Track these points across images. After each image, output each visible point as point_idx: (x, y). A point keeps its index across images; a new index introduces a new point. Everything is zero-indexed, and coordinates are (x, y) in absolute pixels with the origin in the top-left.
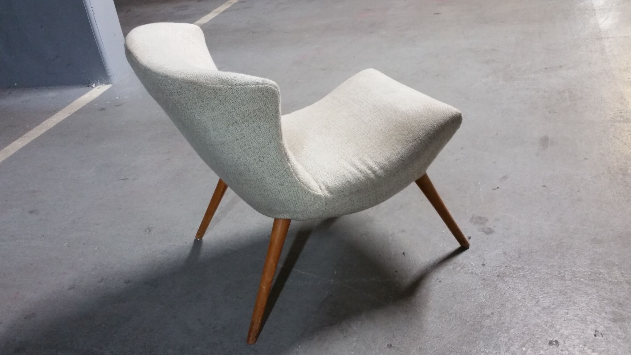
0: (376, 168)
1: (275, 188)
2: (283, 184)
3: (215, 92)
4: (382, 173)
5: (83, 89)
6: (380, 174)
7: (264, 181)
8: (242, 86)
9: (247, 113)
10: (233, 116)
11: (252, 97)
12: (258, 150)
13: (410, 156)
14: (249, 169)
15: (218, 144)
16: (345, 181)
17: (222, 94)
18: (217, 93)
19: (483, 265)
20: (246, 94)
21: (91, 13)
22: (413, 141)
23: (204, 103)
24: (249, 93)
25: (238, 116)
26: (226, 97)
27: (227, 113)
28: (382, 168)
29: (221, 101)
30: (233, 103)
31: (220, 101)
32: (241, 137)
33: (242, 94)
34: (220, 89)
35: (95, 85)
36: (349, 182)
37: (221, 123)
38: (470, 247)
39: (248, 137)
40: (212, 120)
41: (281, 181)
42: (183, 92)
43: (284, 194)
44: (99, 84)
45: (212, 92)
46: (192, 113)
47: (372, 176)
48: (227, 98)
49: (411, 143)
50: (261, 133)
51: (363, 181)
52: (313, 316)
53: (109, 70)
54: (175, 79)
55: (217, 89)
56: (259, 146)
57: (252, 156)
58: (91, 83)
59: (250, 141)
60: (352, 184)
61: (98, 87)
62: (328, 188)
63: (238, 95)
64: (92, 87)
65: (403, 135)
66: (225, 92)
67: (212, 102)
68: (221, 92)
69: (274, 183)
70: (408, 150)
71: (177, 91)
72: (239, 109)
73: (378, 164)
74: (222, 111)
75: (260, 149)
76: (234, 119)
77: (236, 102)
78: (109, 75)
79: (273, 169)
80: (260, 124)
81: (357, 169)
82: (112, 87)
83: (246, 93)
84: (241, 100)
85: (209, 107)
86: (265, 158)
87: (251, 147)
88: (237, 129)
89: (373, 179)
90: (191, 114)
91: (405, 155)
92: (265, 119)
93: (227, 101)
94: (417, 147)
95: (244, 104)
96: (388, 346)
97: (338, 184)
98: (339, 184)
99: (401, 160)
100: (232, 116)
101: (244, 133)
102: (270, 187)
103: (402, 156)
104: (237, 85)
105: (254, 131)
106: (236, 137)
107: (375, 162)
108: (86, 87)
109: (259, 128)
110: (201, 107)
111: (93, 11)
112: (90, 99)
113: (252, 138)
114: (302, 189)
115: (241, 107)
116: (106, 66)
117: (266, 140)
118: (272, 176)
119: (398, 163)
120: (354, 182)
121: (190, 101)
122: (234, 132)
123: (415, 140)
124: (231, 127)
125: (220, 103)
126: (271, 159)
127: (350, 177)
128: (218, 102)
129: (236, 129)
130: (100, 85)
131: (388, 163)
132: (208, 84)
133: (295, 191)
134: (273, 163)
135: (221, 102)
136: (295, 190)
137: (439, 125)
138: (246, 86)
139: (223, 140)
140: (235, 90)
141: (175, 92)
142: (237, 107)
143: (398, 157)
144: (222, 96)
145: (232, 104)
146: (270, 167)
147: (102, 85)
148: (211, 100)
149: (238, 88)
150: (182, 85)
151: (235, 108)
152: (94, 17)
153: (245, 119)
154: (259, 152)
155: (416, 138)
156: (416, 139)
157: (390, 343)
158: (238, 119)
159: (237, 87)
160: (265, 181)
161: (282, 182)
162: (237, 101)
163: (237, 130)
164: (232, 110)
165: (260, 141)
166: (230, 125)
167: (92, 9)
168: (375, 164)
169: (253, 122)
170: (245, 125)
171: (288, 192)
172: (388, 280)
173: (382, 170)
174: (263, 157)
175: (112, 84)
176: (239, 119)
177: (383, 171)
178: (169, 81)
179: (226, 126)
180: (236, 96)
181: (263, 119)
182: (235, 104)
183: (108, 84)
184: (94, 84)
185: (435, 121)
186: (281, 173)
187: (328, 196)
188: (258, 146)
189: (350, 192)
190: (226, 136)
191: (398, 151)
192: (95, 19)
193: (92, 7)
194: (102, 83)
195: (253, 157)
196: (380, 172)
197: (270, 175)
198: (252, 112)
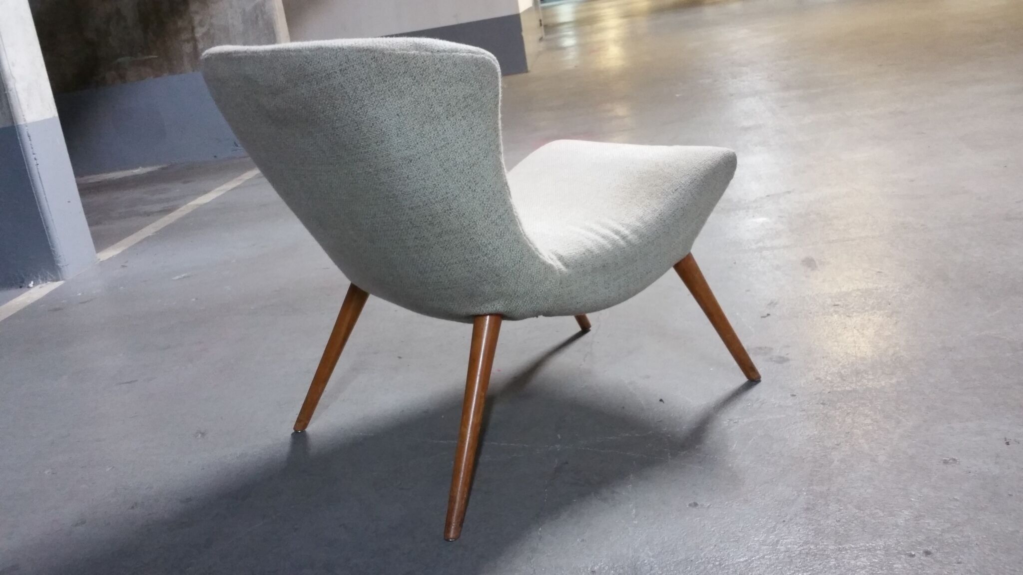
0: (627, 232)
1: (490, 243)
2: (502, 235)
3: (406, 62)
4: (636, 239)
5: (13, 291)
6: (633, 241)
7: (474, 229)
8: (447, 54)
9: (455, 100)
10: (432, 105)
11: (463, 71)
12: (468, 169)
13: (673, 213)
14: (450, 206)
15: (401, 163)
16: (583, 250)
17: (417, 65)
18: (409, 64)
19: (793, 395)
20: (455, 67)
21: (33, 163)
22: (673, 193)
23: (387, 83)
24: (459, 64)
25: (440, 106)
26: (423, 71)
27: (423, 100)
28: (635, 231)
29: (415, 77)
30: (434, 81)
31: (413, 77)
32: (442, 145)
33: (449, 66)
34: (414, 57)
35: (34, 284)
36: (589, 250)
37: (413, 119)
38: (762, 379)
39: (454, 145)
40: (398, 115)
41: (499, 229)
42: (352, 67)
43: (503, 256)
44: (41, 282)
45: (402, 62)
46: (363, 106)
47: (622, 243)
48: (424, 73)
49: (671, 195)
50: (474, 138)
51: (611, 250)
52: (546, 490)
53: (60, 256)
54: (336, 50)
55: (409, 58)
56: (471, 162)
57: (457, 181)
58: (25, 282)
59: (456, 152)
60: (594, 254)
61: (39, 286)
62: (561, 258)
63: (443, 67)
64: (29, 287)
65: (656, 185)
66: (422, 62)
67: (401, 80)
68: (416, 62)
69: (489, 233)
70: (668, 205)
71: (340, 68)
72: (442, 92)
73: (628, 226)
74: (416, 97)
75: (471, 167)
76: (433, 110)
77: (439, 79)
78: (59, 265)
79: (489, 205)
80: (473, 122)
81: (597, 233)
82: (64, 284)
83: (455, 64)
84: (446, 77)
85: (395, 91)
86: (478, 185)
87: (458, 163)
88: (438, 129)
89: (624, 248)
90: (361, 108)
91: (665, 212)
92: (481, 114)
93: (425, 79)
94: (682, 199)
95: (450, 84)
96: (690, 505)
97: (574, 254)
98: (576, 253)
99: (661, 219)
100: (430, 106)
101: (448, 137)
102: (481, 240)
103: (662, 213)
104: (440, 52)
105: (464, 134)
106: (435, 145)
107: (623, 225)
108: (17, 288)
109: (470, 130)
110: (380, 93)
111: (35, 159)
112: (29, 302)
113: (459, 146)
114: (529, 250)
115: (446, 90)
116: (54, 251)
117: (480, 152)
118: (486, 219)
119: (657, 224)
120: (598, 252)
121: (362, 84)
122: (432, 135)
123: (676, 190)
124: (427, 127)
125: (412, 81)
126: (486, 186)
127: (589, 244)
128: (409, 80)
129: (436, 129)
130: (43, 283)
131: (641, 225)
132: (394, 50)
133: (519, 252)
134: (489, 194)
135: (415, 81)
136: (518, 250)
137: (708, 168)
138: (455, 53)
139: (411, 153)
140: (438, 60)
141: (336, 70)
142: (439, 88)
143: (655, 215)
144: (418, 68)
145: (433, 84)
146: (484, 202)
147: (46, 282)
148: (399, 77)
149: (443, 56)
150: (349, 56)
151: (437, 90)
152: (38, 169)
153: (451, 112)
154: (470, 173)
155: (678, 187)
156: (678, 189)
157: (692, 502)
158: (439, 110)
159: (441, 54)
160: (476, 228)
161: (501, 231)
162: (441, 79)
163: (436, 132)
164: (431, 95)
165: (472, 153)
166: (427, 122)
167: (34, 156)
168: (623, 227)
169: (463, 117)
170: (450, 122)
171: (508, 251)
172: (651, 432)
173: (634, 235)
174: (475, 182)
175: (63, 280)
176: (441, 111)
177: (636, 236)
178: (325, 54)
179: (420, 125)
180: (440, 70)
181: (476, 113)
182: (436, 83)
183: (57, 280)
184: (32, 283)
185: (701, 163)
186: (500, 214)
187: (563, 269)
188: (469, 161)
189: (592, 267)
190: (417, 144)
191: (654, 208)
192: (39, 173)
193: (34, 152)
194: (45, 280)
195: (460, 182)
196: (632, 237)
197: (484, 216)
198: (461, 98)
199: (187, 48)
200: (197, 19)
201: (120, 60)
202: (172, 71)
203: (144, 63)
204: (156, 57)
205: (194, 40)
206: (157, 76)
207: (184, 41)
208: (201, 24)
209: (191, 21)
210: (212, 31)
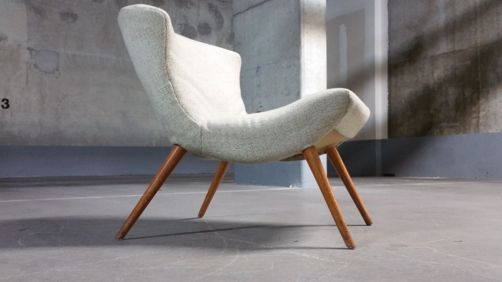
0: (257, 121)
1: (159, 102)
13: (287, 117)
22: (295, 107)
28: (261, 122)
43: (165, 110)
44: (295, 187)
53: (303, 177)
64: (289, 187)
69: (157, 96)
78: (302, 181)
79: (156, 82)
86: (151, 71)
89: (249, 128)
91: (284, 115)
102: (156, 100)
103: (282, 116)
118: (156, 89)
123: (297, 106)
131: (267, 120)
143: (278, 116)
156: (299, 105)
161: (163, 97)
171: (167, 108)
175: (302, 187)
183: (300, 187)
184: (291, 186)
189: (226, 133)
194: (297, 186)
197: (155, 87)
199: (474, 121)
200: (482, 107)
201: (442, 124)
202: (465, 132)
203: (452, 127)
204: (459, 124)
205: (478, 118)
206: (457, 134)
207: (474, 118)
208: (484, 110)
209: (479, 109)
210: (488, 114)
